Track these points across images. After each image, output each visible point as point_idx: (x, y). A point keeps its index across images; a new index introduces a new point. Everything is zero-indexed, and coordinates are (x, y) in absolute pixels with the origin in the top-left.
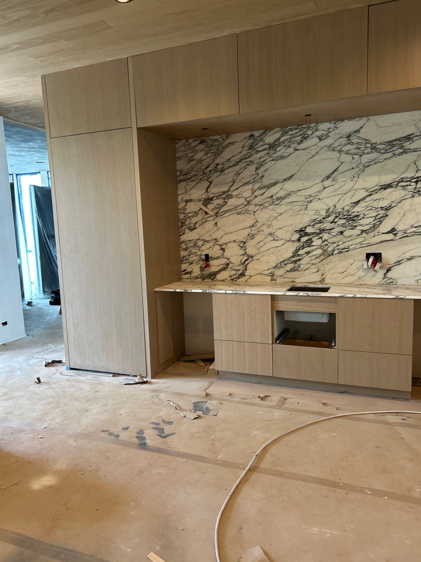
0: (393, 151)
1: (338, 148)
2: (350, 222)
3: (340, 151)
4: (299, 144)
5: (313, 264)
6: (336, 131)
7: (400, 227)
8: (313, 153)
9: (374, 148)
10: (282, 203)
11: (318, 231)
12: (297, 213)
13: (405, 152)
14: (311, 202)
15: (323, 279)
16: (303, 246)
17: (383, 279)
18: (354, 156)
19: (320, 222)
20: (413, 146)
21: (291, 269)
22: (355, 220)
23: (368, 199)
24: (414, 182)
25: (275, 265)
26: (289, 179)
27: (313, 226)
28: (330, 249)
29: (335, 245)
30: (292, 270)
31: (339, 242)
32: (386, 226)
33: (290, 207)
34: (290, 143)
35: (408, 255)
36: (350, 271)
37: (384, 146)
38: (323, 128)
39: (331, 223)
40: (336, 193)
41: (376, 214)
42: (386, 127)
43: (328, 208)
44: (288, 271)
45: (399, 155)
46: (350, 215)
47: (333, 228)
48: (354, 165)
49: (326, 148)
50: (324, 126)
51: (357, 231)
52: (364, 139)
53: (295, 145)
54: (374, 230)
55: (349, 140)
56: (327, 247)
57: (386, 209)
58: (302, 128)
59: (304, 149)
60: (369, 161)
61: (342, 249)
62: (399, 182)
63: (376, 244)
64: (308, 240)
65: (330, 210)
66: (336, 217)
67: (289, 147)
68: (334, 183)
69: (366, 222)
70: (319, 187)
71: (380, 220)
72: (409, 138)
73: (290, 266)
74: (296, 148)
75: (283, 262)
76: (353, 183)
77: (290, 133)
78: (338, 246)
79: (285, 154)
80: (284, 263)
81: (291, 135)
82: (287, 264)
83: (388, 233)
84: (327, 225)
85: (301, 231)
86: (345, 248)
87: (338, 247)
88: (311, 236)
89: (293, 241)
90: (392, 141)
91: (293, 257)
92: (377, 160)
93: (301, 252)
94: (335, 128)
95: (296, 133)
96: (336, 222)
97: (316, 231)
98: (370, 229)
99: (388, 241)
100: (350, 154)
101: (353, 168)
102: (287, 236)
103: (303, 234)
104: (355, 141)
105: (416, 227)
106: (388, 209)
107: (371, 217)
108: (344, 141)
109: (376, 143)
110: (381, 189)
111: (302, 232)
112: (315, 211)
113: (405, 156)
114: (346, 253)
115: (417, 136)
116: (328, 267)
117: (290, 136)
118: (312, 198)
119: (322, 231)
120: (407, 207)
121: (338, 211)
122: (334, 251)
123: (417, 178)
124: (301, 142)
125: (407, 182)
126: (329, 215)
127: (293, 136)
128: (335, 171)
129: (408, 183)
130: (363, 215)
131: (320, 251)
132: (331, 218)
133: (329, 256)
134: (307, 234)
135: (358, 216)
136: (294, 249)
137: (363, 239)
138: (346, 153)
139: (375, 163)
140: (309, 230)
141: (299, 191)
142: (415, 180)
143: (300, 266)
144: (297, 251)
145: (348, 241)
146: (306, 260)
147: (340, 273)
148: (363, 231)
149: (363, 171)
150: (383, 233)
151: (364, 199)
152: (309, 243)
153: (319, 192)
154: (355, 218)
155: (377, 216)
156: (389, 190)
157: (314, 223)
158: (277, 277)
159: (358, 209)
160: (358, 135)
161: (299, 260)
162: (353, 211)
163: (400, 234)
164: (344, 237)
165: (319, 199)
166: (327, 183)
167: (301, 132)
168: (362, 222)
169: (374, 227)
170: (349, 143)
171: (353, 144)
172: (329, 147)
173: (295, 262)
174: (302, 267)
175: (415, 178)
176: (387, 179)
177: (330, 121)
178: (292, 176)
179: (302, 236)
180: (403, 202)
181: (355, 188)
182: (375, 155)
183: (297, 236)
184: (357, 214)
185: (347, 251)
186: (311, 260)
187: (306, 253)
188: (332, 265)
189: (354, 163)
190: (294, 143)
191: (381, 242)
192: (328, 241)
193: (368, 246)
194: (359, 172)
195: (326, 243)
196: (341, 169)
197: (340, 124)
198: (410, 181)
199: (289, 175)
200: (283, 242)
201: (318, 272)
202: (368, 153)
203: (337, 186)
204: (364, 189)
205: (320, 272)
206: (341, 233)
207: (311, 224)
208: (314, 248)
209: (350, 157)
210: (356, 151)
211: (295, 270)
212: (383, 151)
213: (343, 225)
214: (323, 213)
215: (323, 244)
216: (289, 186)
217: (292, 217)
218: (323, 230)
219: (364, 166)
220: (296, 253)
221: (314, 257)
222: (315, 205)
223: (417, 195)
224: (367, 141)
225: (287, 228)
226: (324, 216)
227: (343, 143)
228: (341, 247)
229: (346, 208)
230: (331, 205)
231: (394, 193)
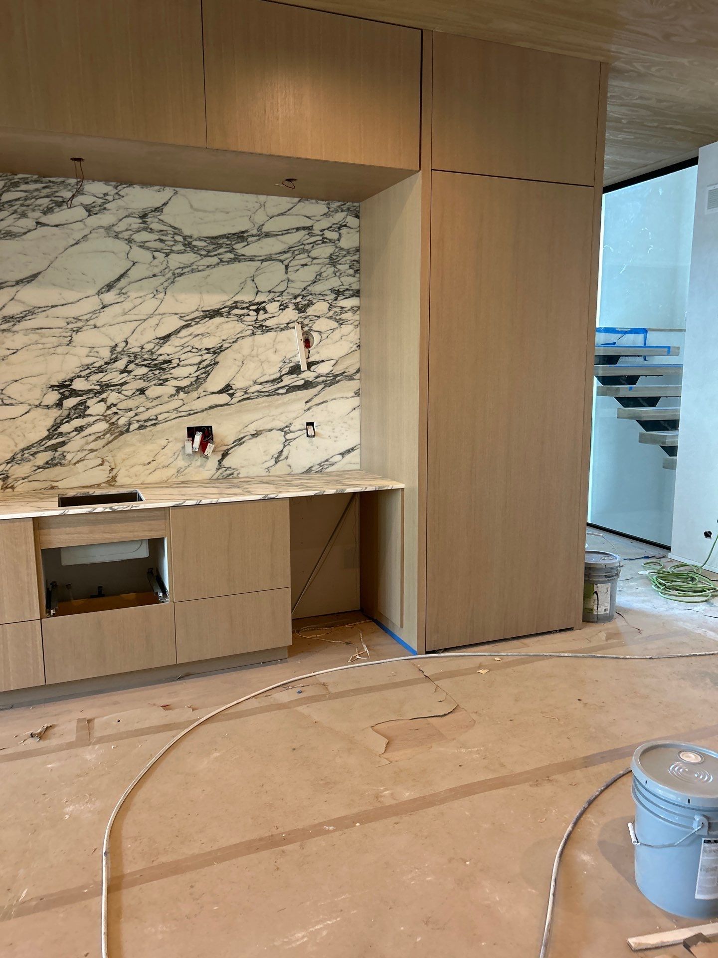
0: (219, 254)
1: (126, 235)
2: (157, 372)
3: (130, 241)
4: (45, 213)
5: (92, 451)
6: (120, 202)
7: (238, 384)
8: (78, 236)
9: (188, 244)
10: (15, 328)
11: (98, 387)
12: (52, 351)
13: (237, 259)
14: (78, 330)
15: (114, 478)
16: (68, 416)
17: (218, 469)
18: (156, 254)
19: (100, 370)
20: (249, 251)
21: (47, 463)
22: (164, 369)
23: (184, 332)
24: (254, 310)
25: (8, 456)
26: (28, 282)
27: (87, 377)
28: (122, 421)
29: (132, 414)
30: (49, 465)
31: (138, 407)
32: (216, 381)
33: (34, 337)
34: (24, 208)
35: (252, 429)
36: (162, 459)
37: (203, 244)
38: (94, 192)
39: (122, 373)
40: (127, 318)
41: (198, 359)
42: (205, 211)
43: (113, 344)
44: (39, 468)
45: (228, 262)
46: (155, 360)
47: (125, 383)
48: (156, 271)
49: (102, 230)
50: (95, 189)
51: (169, 389)
52: (171, 226)
53: (37, 214)
54: (198, 387)
55: (145, 222)
56: (117, 417)
57: (215, 353)
58: (50, 182)
59: (57, 226)
60: (182, 265)
61: (145, 421)
62: (231, 308)
63: (203, 411)
64: (78, 404)
65: (119, 349)
66: (130, 362)
67: (24, 215)
68: (122, 299)
69: (184, 373)
70: (93, 303)
71: (207, 370)
72: (241, 236)
73: (43, 458)
74: (41, 220)
75: (28, 448)
76: (157, 302)
77: (24, 187)
78: (136, 415)
79: (14, 229)
80: (30, 450)
81: (25, 191)
82: (36, 453)
83: (221, 392)
84: (113, 377)
85: (62, 386)
86: (149, 420)
87: (137, 418)
88: (85, 397)
89: (48, 407)
90: (216, 238)
91: (49, 438)
92: (194, 267)
93: (65, 428)
94: (117, 197)
95: (37, 190)
96: (131, 372)
97: (93, 387)
98: (191, 384)
99: (220, 406)
100: (148, 249)
101: (154, 276)
102: (34, 397)
103: (67, 393)
104: (156, 226)
105: (261, 384)
106: (217, 351)
107: (191, 365)
108: (135, 223)
109: (191, 237)
110: (205, 317)
111: (65, 388)
112: (89, 349)
113: (237, 266)
114: (153, 427)
115: (253, 236)
116: (120, 455)
117: (23, 194)
118: (80, 324)
119: (105, 387)
120: (246, 351)
121: (132, 350)
122: (130, 424)
123: (258, 304)
124: (48, 211)
125: (243, 308)
126: (117, 357)
127: (31, 196)
128: (122, 276)
129: (245, 311)
130: (177, 361)
131: (103, 426)
132: (121, 364)
133: (122, 433)
134: (74, 393)
135: (170, 361)
136: (50, 422)
137: (181, 403)
138: (140, 246)
139: (192, 271)
140: (79, 385)
141: (52, 307)
142: (255, 307)
143: (64, 457)
144: (57, 425)
145: (154, 407)
146: (76, 444)
147: (144, 465)
148: (179, 389)
149: (173, 282)
150: (213, 393)
151: (177, 332)
152: (81, 410)
153: (94, 312)
154: (164, 366)
155: (200, 363)
156: (217, 320)
157: (88, 371)
158: (16, 480)
159: (167, 349)
160: (160, 217)
161: (63, 444)
162: (159, 352)
163: (239, 395)
164: (148, 398)
165: (95, 327)
166: (109, 297)
167: (48, 190)
168: (176, 372)
169: (198, 382)
170: (145, 229)
171: (152, 231)
172: (108, 229)
173: (54, 448)
174: (69, 457)
175: (254, 305)
176: (213, 301)
177: (107, 181)
178: (35, 276)
179: (64, 397)
180: (240, 341)
181: (160, 311)
182: (189, 257)
183: (54, 397)
184: (168, 358)
185: (155, 424)
186: (87, 443)
187: (76, 429)
188: (128, 450)
189: (156, 266)
190: (34, 210)
191: (211, 408)
192: (118, 406)
193: (190, 415)
194: (166, 284)
195: (114, 409)
196: (134, 274)
197: (125, 191)
198: (247, 308)
199: (27, 273)
200: (25, 408)
201: (102, 464)
202: (179, 252)
203: (127, 305)
204: (176, 314)
205: (106, 466)
206: (142, 391)
207: (83, 374)
208: (92, 419)
209: (148, 255)
210: (158, 245)
211: (56, 465)
212: (204, 253)
213: (144, 377)
214: (106, 354)
215: (109, 412)
216: (30, 295)
217: (42, 358)
218: (108, 386)
219: (174, 274)
220: (56, 430)
221: (93, 437)
222: (85, 337)
223: (259, 332)
224: (177, 231)
225: (32, 380)
226: (107, 360)
227: (135, 226)
228: (142, 417)
229: (148, 347)
230: (119, 339)
231: (225, 326)
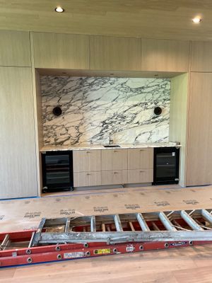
0: (138, 92)
3: (119, 90)
5: (109, 136)
7: (140, 121)
8: (108, 90)
10: (95, 110)
11: (111, 122)
12: (102, 114)
14: (107, 110)
16: (104, 128)
17: (135, 141)
19: (111, 118)
20: (144, 91)
21: (100, 139)
22: (124, 118)
23: (129, 110)
25: (92, 137)
26: (98, 100)
27: (109, 120)
32: (135, 121)
33: (99, 111)
34: (98, 84)
35: (143, 132)
36: (123, 138)
37: (134, 90)
38: (112, 80)
39: (116, 119)
40: (117, 107)
49: (113, 88)
52: (128, 86)
55: (122, 86)
56: (114, 129)
57: (135, 114)
58: (104, 78)
59: (104, 88)
62: (140, 104)
66: (118, 117)
68: (116, 103)
74: (101, 87)
76: (124, 103)
79: (96, 89)
82: (98, 136)
85: (103, 122)
87: (118, 129)
89: (100, 126)
90: (137, 88)
91: (100, 133)
92: (132, 95)
94: (117, 81)
95: (101, 80)
98: (130, 122)
101: (123, 98)
102: (98, 124)
105: (145, 121)
109: (132, 88)
110: (134, 106)
112: (109, 114)
113: (141, 94)
114: (121, 131)
115: (145, 87)
117: (98, 81)
120: (143, 114)
121: (118, 114)
123: (146, 103)
124: (103, 84)
126: (115, 116)
130: (127, 116)
131: (111, 131)
133: (115, 132)
134: (106, 124)
136: (101, 130)
137: (128, 126)
141: (102, 105)
143: (103, 137)
145: (122, 127)
146: (106, 134)
148: (127, 123)
149: (127, 99)
150: (135, 124)
152: (107, 127)
153: (111, 106)
155: (132, 117)
158: (93, 142)
159: (125, 114)
161: (103, 134)
163: (140, 124)
165: (111, 109)
168: (127, 119)
171: (124, 88)
177: (115, 77)
178: (100, 98)
180: (141, 112)
183: (102, 124)
187: (106, 131)
188: (116, 136)
189: (124, 95)
192: (114, 126)
196: (119, 97)
197: (119, 79)
198: (143, 104)
200: (96, 127)
202: (129, 92)
204: (127, 106)
206: (120, 123)
208: (109, 129)
209: (122, 93)
210: (125, 91)
213: (120, 120)
216: (98, 103)
217: (100, 116)
221: (109, 133)
223: (146, 109)
225: (98, 121)
229: (121, 113)
230: (115, 112)
231: (138, 108)
